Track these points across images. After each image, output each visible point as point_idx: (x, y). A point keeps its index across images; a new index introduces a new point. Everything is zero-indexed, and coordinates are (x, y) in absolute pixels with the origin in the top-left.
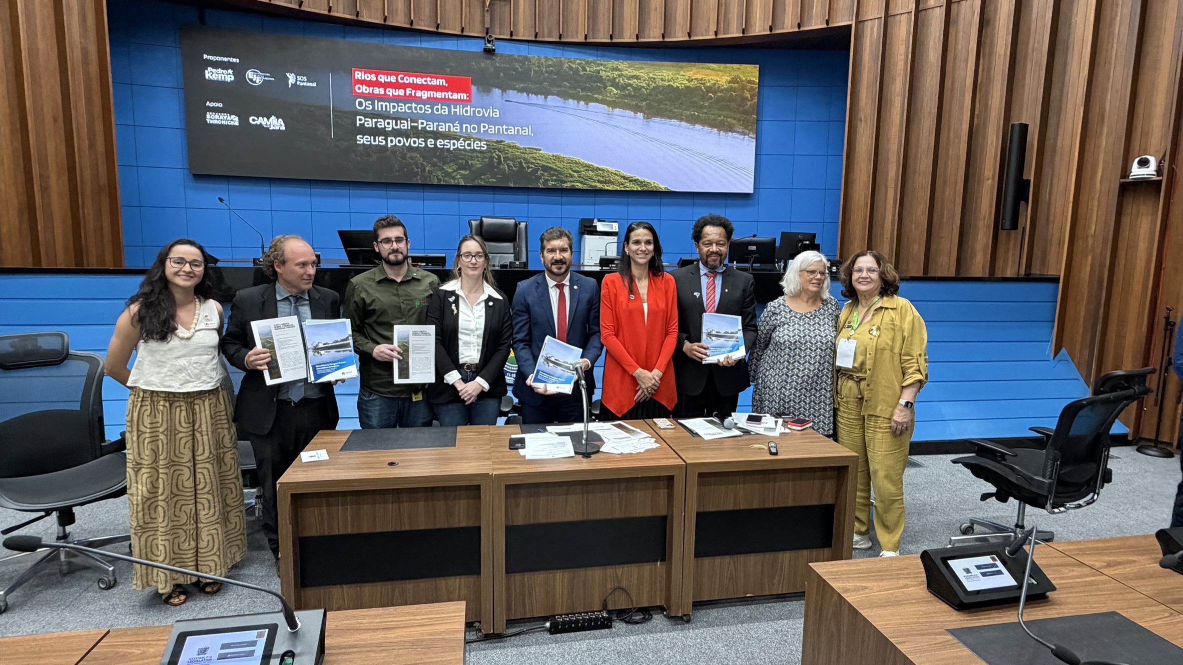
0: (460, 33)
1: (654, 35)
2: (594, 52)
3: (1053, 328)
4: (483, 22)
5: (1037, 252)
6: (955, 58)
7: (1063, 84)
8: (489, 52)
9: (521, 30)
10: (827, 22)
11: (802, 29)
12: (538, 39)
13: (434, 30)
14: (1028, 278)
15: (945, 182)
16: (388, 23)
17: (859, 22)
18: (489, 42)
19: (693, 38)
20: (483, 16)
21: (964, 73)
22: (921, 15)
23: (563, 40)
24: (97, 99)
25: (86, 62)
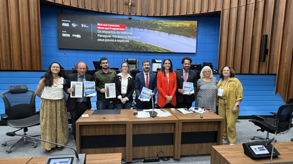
0: (123, 14)
1: (171, 14)
2: (156, 18)
3: (275, 87)
4: (129, 11)
5: (270, 67)
6: (248, 19)
7: (277, 24)
8: (130, 19)
9: (138, 13)
10: (215, 10)
11: (208, 12)
12: (142, 15)
13: (117, 13)
14: (268, 74)
15: (245, 50)
16: (106, 12)
17: (223, 10)
18: (130, 16)
19: (181, 15)
20: (129, 10)
21: (251, 22)
22: (239, 8)
23: (148, 15)
24: (37, 30)
25: (35, 22)
